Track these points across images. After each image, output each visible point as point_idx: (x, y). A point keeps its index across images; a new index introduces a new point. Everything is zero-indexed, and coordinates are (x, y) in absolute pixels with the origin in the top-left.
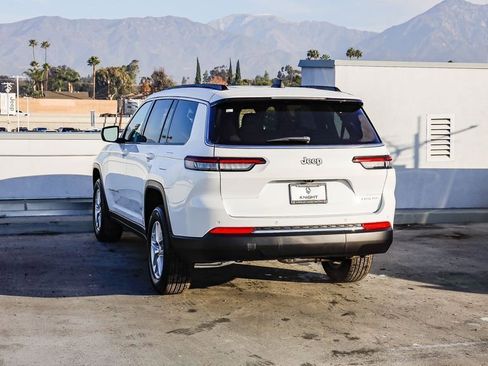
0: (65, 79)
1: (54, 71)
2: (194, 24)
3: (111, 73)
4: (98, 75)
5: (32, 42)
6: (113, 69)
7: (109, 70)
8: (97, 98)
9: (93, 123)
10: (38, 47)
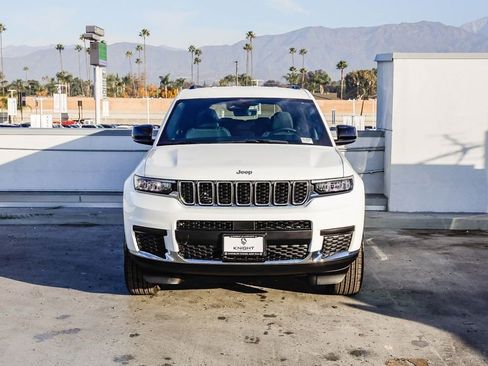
0: (317, 82)
1: (310, 74)
2: (447, 27)
3: (360, 76)
4: (348, 78)
5: (292, 50)
6: (362, 71)
7: (358, 73)
8: (343, 99)
9: (333, 122)
10: (296, 55)
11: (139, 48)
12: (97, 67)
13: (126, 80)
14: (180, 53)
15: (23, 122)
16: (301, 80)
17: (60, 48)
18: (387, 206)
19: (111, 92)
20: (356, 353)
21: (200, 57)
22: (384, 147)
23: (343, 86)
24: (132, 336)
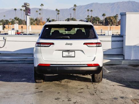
0: (96, 20)
1: (94, 18)
3: (110, 18)
4: (106, 19)
5: (88, 10)
7: (109, 17)
8: (104, 25)
9: (101, 33)
10: (90, 12)
11: (40, 10)
12: (27, 16)
13: (36, 20)
14: (53, 11)
15: (4, 33)
16: (91, 20)
17: (15, 10)
18: (124, 58)
19: (31, 24)
20: (122, 98)
21: (59, 12)
22: (123, 40)
23: (104, 21)
24: (58, 93)
